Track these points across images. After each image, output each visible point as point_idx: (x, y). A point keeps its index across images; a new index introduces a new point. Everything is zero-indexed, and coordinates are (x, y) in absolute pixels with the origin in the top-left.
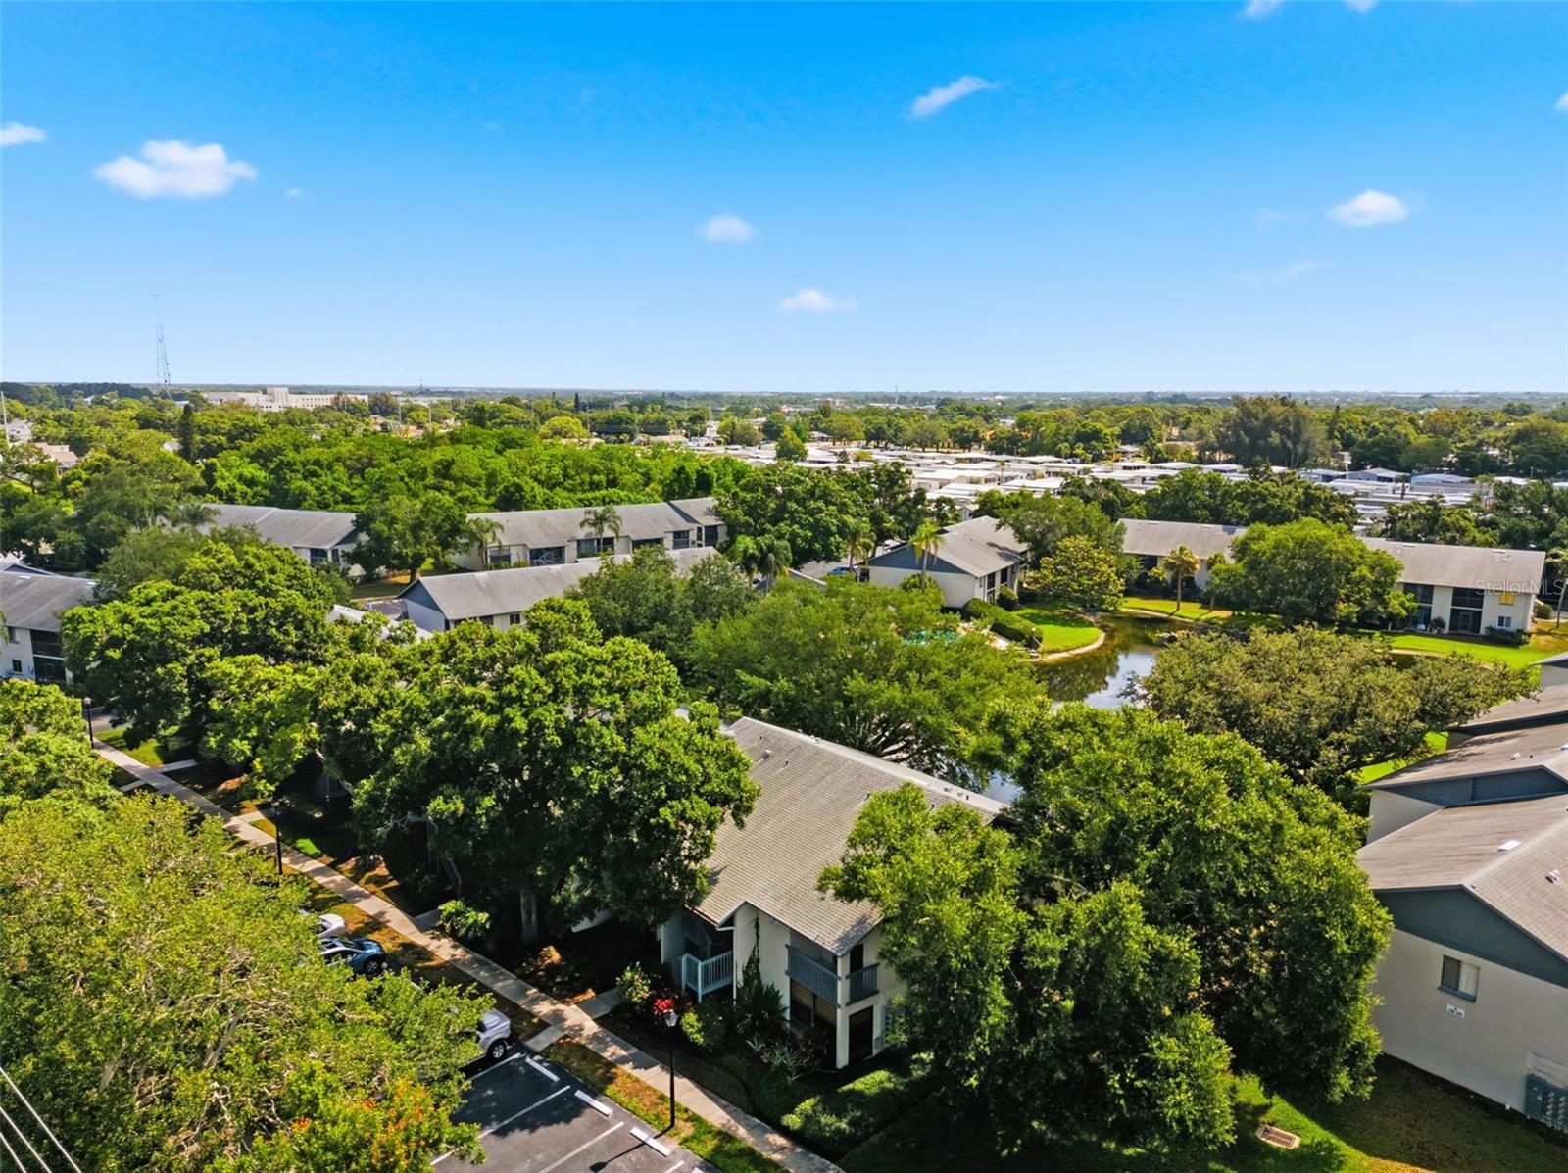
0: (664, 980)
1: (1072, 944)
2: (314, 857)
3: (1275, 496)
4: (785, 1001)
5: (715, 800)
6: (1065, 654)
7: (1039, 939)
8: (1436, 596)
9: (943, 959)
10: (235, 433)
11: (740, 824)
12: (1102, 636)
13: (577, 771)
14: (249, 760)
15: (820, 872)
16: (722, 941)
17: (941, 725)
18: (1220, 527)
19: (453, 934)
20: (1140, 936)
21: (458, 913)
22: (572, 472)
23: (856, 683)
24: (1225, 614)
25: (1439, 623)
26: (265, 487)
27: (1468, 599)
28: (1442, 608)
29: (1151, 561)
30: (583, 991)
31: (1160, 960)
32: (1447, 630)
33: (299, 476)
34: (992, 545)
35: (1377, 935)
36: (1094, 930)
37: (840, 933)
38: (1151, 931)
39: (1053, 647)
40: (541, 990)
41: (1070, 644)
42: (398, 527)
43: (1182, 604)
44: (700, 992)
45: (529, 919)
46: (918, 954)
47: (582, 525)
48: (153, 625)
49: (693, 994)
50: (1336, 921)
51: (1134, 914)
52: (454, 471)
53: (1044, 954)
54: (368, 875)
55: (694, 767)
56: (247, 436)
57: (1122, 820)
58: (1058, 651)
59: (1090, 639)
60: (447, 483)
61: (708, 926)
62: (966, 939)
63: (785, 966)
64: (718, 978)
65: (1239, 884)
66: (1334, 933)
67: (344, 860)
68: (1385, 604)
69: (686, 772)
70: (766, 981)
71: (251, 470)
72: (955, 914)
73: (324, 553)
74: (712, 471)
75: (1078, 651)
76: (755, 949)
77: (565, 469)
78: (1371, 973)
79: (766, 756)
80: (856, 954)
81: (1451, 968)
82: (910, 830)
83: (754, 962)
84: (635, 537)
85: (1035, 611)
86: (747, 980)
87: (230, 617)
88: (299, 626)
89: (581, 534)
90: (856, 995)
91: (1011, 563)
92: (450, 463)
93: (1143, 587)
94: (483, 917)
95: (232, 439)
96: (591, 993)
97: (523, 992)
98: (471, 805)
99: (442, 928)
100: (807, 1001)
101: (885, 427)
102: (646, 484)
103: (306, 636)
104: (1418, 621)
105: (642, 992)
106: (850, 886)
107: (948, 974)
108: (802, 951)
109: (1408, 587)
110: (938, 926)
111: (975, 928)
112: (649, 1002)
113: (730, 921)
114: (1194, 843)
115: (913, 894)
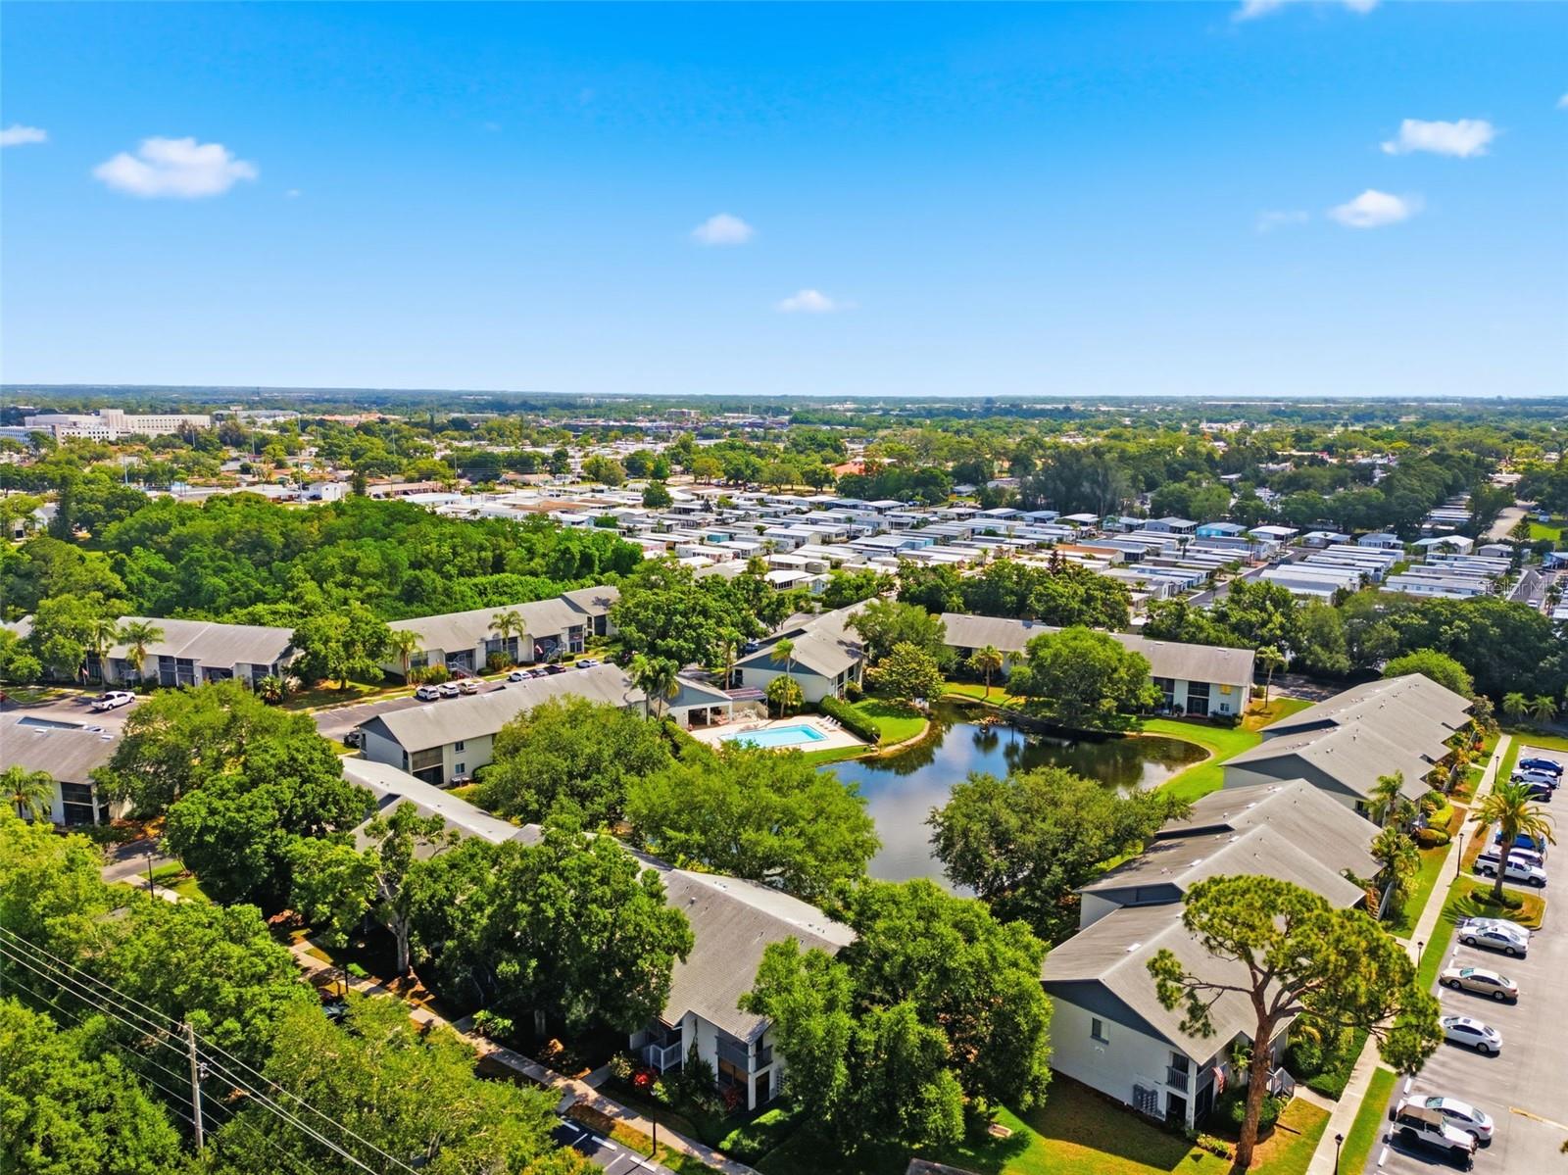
0: (639, 1063)
1: (880, 1036)
2: (364, 978)
3: (1062, 596)
4: (715, 1070)
5: (669, 950)
6: (898, 747)
7: (863, 1034)
8: (1177, 686)
9: (811, 1052)
10: (111, 501)
11: (684, 961)
12: (928, 724)
13: (585, 939)
14: (330, 919)
15: (738, 998)
16: (675, 1036)
17: (805, 862)
18: (1020, 622)
19: (486, 1035)
20: (915, 1030)
21: (488, 1020)
22: (460, 550)
23: (748, 835)
24: (1022, 700)
25: (1179, 708)
26: (178, 581)
27: (1199, 689)
28: (1181, 697)
29: (967, 652)
30: (583, 1070)
31: (926, 1044)
32: (1184, 714)
33: (210, 572)
34: (841, 643)
35: (1041, 1018)
36: (891, 1029)
37: (749, 1030)
38: (921, 1028)
39: (889, 741)
40: (555, 1071)
41: (902, 737)
42: (333, 644)
43: (991, 689)
44: (663, 1068)
45: (539, 1020)
46: (797, 1048)
47: (490, 627)
48: (240, 817)
49: (659, 1070)
50: (1021, 1012)
51: (912, 1018)
52: (360, 567)
53: (866, 1044)
54: (411, 991)
55: (655, 931)
56: (125, 503)
57: (909, 959)
58: (893, 744)
59: (917, 730)
60: (356, 580)
61: (666, 1027)
62: (823, 1039)
63: (715, 1049)
64: (673, 1058)
65: (972, 992)
66: (1020, 1019)
67: (391, 980)
68: (1137, 698)
69: (652, 935)
70: (702, 1058)
71: (157, 562)
72: (817, 1025)
73: (265, 668)
74: (593, 551)
75: (909, 742)
76: (695, 1038)
77: (454, 548)
78: (1043, 1038)
79: (692, 902)
80: (759, 1043)
81: (1096, 1024)
82: (791, 972)
83: (694, 1046)
84: (536, 635)
85: (875, 701)
86: (690, 1058)
87: (288, 803)
88: (336, 803)
89: (489, 636)
90: (760, 1065)
91: (857, 660)
92: (356, 561)
93: (961, 674)
94: (508, 1023)
95: (108, 506)
96: (588, 1071)
97: (543, 1073)
98: (524, 966)
99: (477, 1031)
100: (730, 1071)
101: (743, 467)
102: (531, 559)
103: (341, 809)
104: (1164, 709)
105: (625, 1070)
106: (757, 1005)
107: (814, 1059)
108: (726, 1042)
109: (1157, 681)
110: (808, 1032)
111: (828, 1032)
112: (632, 1076)
113: (680, 1024)
114: (945, 975)
115: (793, 1014)
